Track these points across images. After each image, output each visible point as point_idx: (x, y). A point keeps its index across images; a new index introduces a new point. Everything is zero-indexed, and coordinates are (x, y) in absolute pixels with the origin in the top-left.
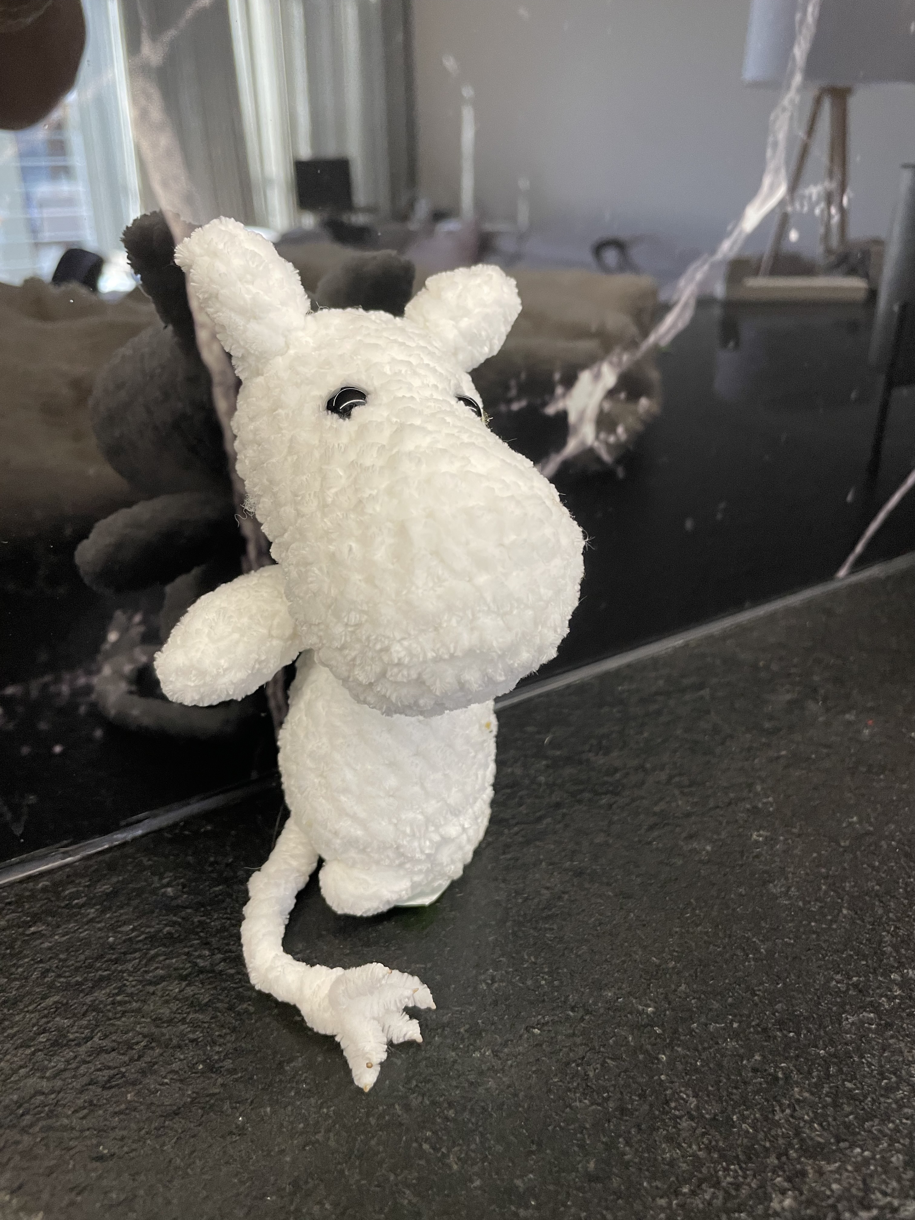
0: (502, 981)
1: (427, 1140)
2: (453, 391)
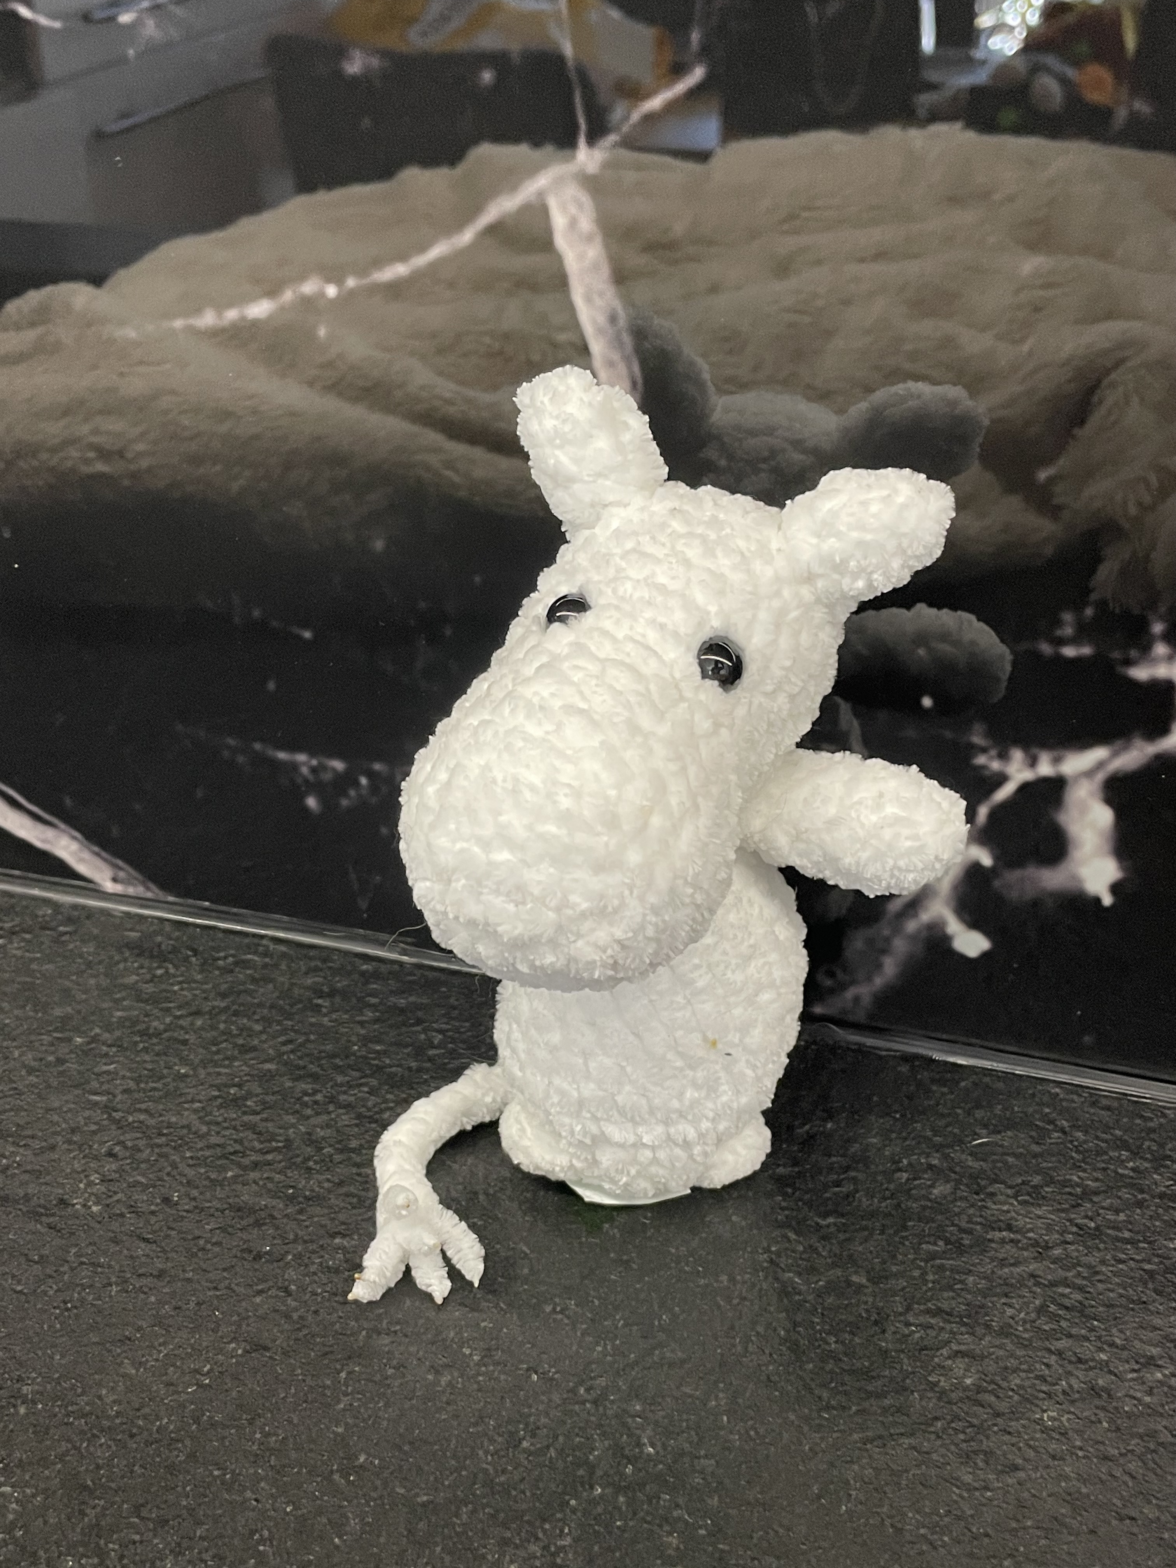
2: (704, 635)
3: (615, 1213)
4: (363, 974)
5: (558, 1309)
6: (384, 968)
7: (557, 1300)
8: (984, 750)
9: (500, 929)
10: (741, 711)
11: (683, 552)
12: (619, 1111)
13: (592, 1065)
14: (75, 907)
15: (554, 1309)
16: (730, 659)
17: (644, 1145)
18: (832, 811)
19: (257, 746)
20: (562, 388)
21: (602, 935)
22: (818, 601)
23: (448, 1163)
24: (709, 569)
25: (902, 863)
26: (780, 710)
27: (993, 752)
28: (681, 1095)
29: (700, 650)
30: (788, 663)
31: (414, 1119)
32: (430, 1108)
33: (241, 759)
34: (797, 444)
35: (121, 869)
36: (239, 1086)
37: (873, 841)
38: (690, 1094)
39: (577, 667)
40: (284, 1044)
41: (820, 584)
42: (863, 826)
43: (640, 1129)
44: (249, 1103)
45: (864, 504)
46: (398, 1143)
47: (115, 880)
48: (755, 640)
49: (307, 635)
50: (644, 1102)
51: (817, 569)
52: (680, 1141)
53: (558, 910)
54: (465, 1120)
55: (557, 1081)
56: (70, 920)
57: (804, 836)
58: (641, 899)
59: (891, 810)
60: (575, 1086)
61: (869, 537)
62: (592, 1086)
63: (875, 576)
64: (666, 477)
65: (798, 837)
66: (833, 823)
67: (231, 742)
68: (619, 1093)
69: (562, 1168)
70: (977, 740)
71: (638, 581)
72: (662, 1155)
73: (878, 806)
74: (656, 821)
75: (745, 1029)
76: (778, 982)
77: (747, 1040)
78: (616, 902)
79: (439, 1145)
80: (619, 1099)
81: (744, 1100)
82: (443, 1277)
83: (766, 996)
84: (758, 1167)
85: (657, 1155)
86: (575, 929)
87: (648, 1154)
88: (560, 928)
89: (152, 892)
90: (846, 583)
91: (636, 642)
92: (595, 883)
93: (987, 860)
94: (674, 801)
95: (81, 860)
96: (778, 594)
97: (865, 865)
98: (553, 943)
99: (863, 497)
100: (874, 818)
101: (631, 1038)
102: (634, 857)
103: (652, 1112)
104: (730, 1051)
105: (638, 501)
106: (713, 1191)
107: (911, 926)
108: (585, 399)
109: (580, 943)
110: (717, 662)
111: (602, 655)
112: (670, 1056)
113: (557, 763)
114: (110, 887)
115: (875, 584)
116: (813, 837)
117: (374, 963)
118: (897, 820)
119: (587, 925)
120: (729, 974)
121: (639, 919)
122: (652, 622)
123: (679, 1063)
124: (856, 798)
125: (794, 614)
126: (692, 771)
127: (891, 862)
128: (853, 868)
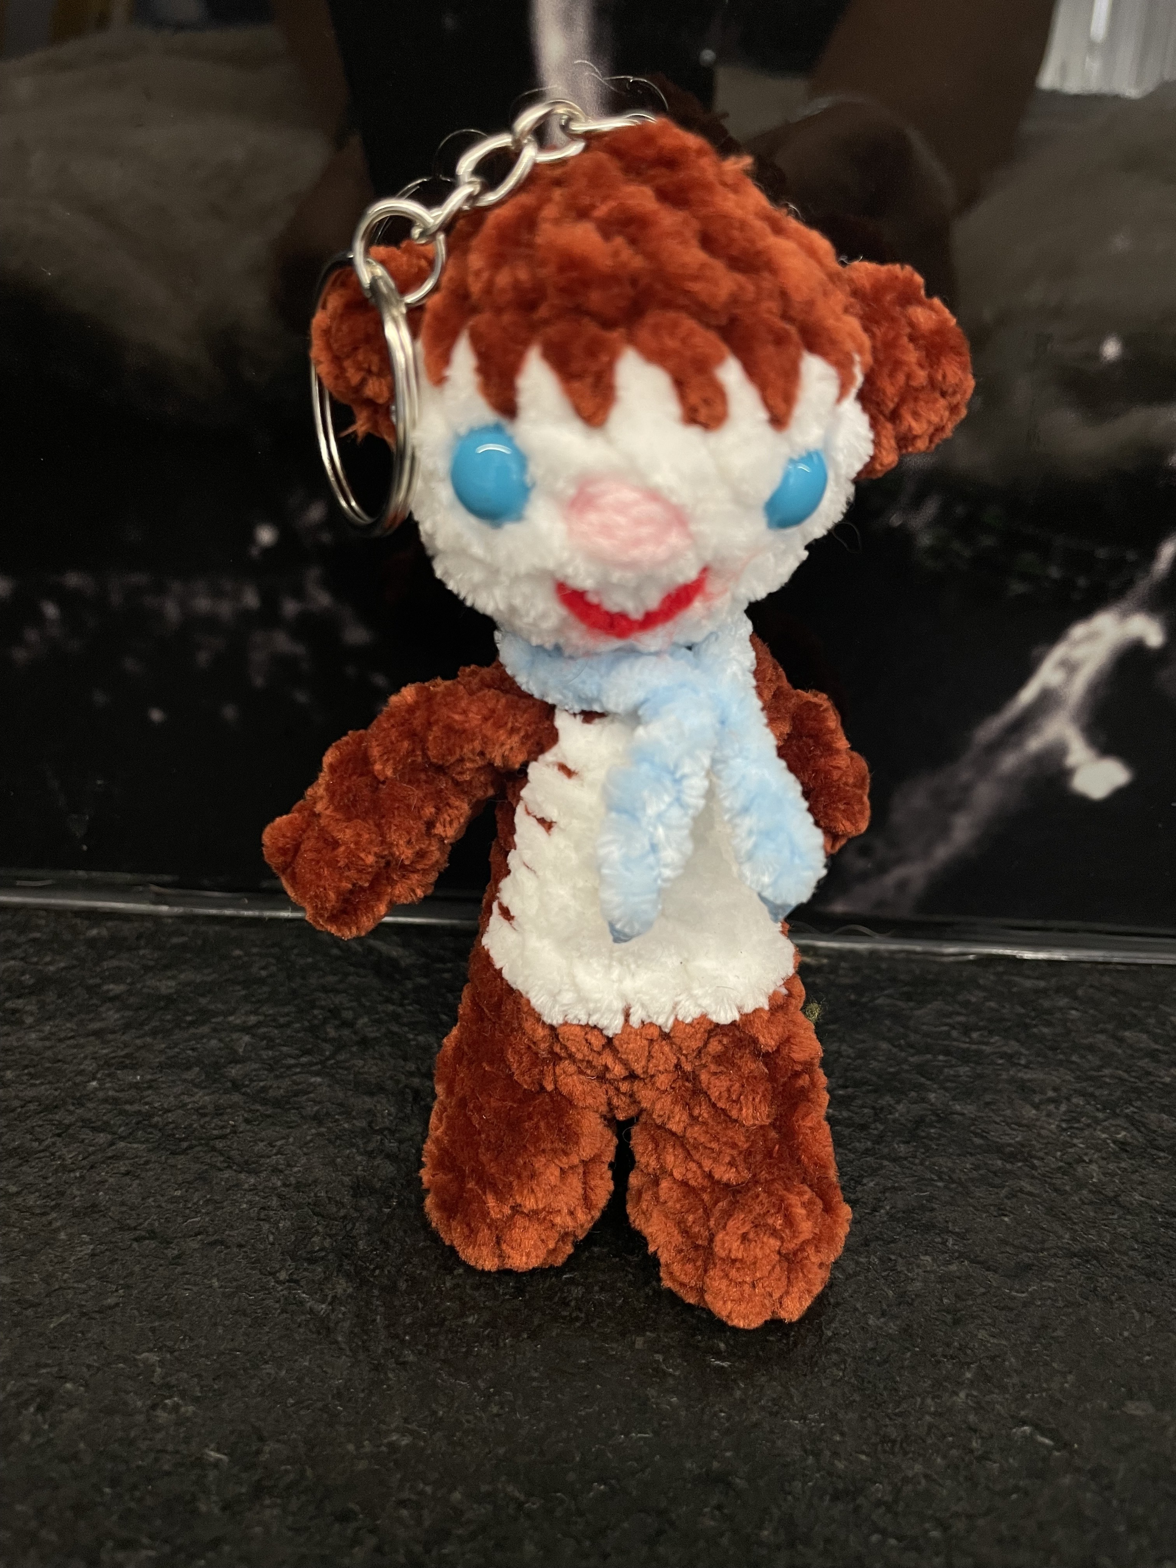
4: (92, 943)
6: (126, 929)
93: (1155, 637)
117: (110, 924)
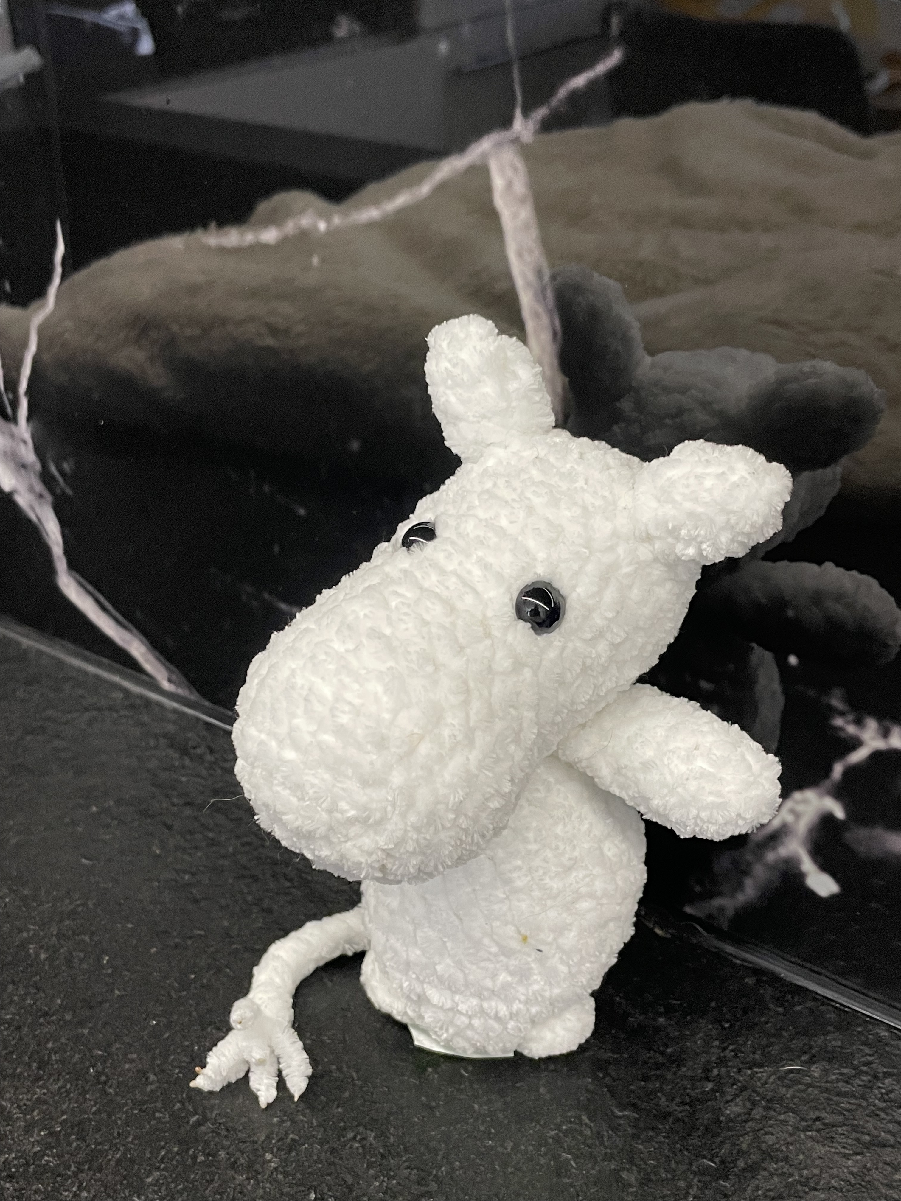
0: (363, 1147)
1: (169, 1151)
2: (527, 579)
3: (442, 1060)
5: (359, 1137)
7: (361, 1129)
8: (842, 714)
9: (284, 818)
10: (552, 654)
11: (529, 499)
12: (438, 978)
13: (419, 934)
14: (141, 697)
15: (354, 1138)
16: (548, 604)
17: (460, 1013)
18: (650, 753)
19: (266, 596)
20: (462, 335)
21: (367, 842)
22: (656, 560)
23: (326, 980)
24: (547, 520)
25: (704, 815)
26: (599, 656)
27: (850, 717)
28: (494, 976)
29: (521, 592)
30: (610, 615)
31: (298, 938)
32: (316, 932)
33: (254, 603)
34: (705, 405)
35: (173, 672)
36: (193, 874)
37: (680, 790)
38: (503, 977)
39: (396, 593)
40: (243, 845)
41: (658, 545)
42: (671, 773)
43: (457, 998)
44: (194, 891)
45: (699, 478)
46: (278, 957)
47: (170, 681)
48: (579, 590)
49: (302, 512)
50: (460, 975)
51: (653, 532)
52: (492, 1014)
53: (330, 811)
54: (347, 946)
55: (392, 941)
56: (133, 707)
57: (624, 771)
58: (403, 816)
59: (701, 763)
60: (405, 948)
61: (700, 509)
62: (418, 952)
63: (704, 546)
64: (554, 424)
65: (618, 771)
66: (647, 766)
67: (249, 589)
68: (439, 963)
69: (399, 1013)
70: (836, 703)
71: (480, 520)
72: (476, 1022)
73: (689, 759)
74: (424, 749)
75: (560, 930)
76: (599, 893)
77: (561, 941)
78: (378, 815)
79: (321, 963)
80: (439, 968)
81: (556, 991)
82: (272, 1086)
83: (584, 905)
84: (574, 1048)
85: (473, 1022)
86: (344, 832)
87: (465, 1020)
88: (331, 828)
89: (194, 697)
90: (679, 548)
91: (459, 577)
92: (362, 796)
93: (840, 813)
94: (446, 732)
95: (147, 661)
96: (611, 549)
97: (671, 810)
98: (326, 838)
99: (699, 470)
100: (683, 768)
101: (453, 918)
102: (397, 778)
103: (467, 985)
104: (539, 948)
105: (516, 446)
106: (531, 1060)
107: (770, 857)
108: (478, 348)
109: (349, 844)
110: (536, 606)
111: (426, 584)
112: (486, 941)
113: (347, 680)
114: (166, 685)
115: (705, 553)
116: (630, 774)
118: (703, 775)
119: (353, 831)
120: (547, 880)
121: (399, 834)
122: (480, 560)
123: (494, 949)
124: (671, 746)
125: (626, 570)
126: (476, 705)
127: (694, 812)
128: (661, 810)
